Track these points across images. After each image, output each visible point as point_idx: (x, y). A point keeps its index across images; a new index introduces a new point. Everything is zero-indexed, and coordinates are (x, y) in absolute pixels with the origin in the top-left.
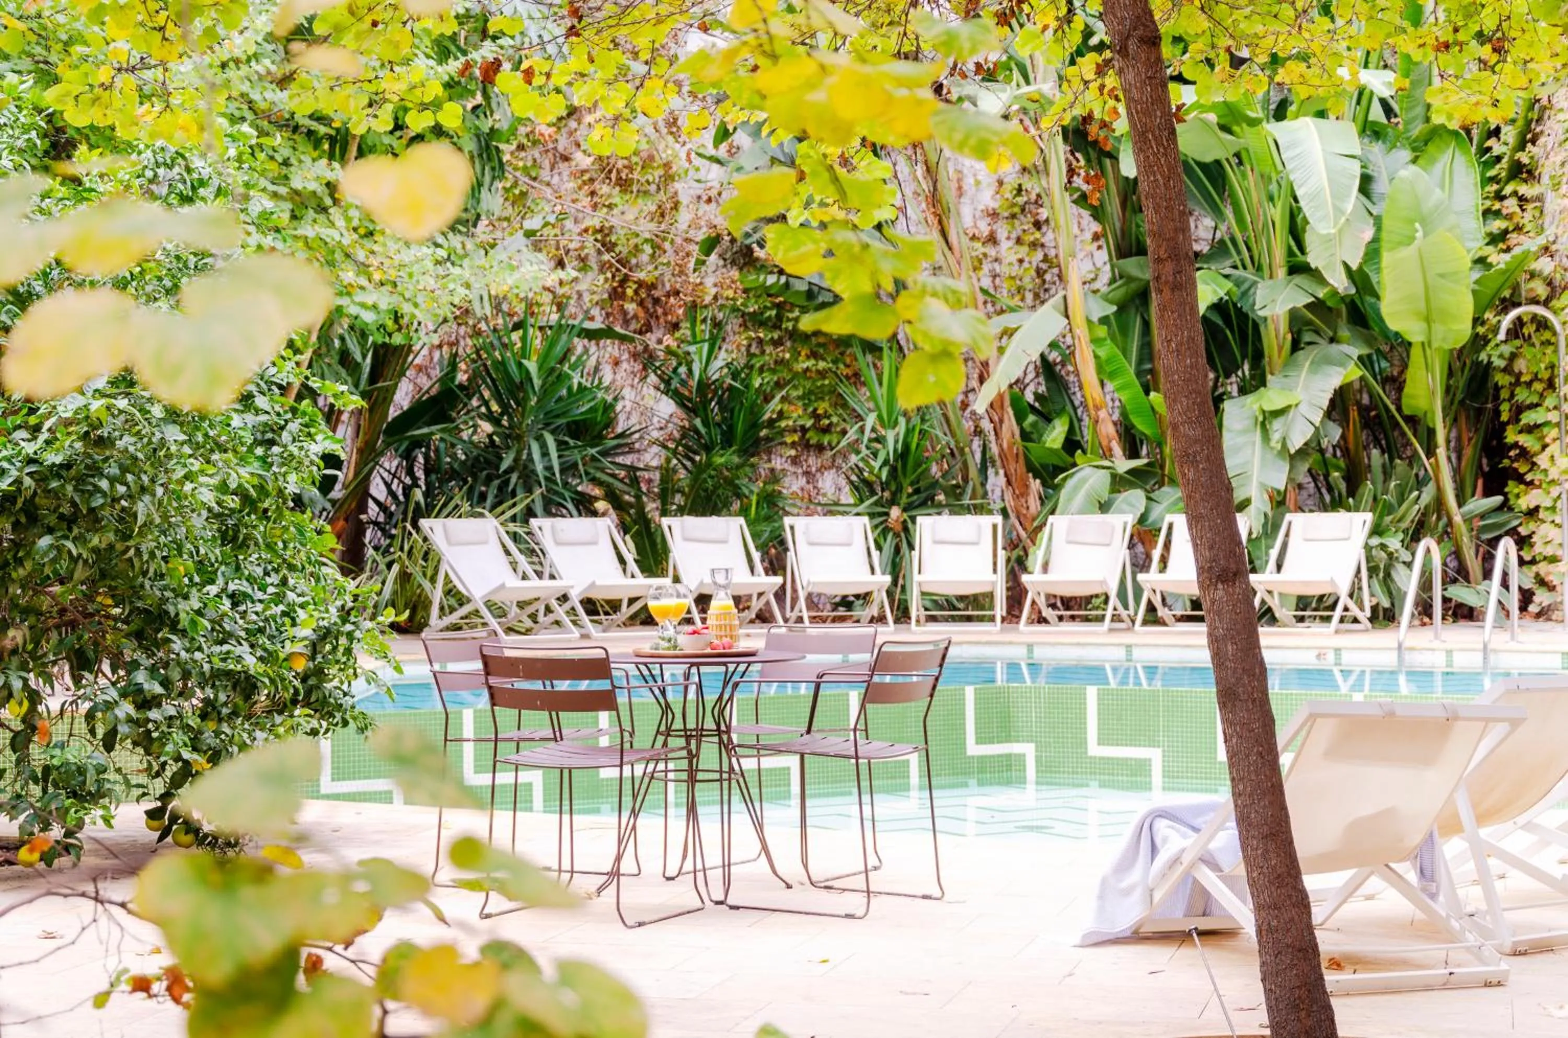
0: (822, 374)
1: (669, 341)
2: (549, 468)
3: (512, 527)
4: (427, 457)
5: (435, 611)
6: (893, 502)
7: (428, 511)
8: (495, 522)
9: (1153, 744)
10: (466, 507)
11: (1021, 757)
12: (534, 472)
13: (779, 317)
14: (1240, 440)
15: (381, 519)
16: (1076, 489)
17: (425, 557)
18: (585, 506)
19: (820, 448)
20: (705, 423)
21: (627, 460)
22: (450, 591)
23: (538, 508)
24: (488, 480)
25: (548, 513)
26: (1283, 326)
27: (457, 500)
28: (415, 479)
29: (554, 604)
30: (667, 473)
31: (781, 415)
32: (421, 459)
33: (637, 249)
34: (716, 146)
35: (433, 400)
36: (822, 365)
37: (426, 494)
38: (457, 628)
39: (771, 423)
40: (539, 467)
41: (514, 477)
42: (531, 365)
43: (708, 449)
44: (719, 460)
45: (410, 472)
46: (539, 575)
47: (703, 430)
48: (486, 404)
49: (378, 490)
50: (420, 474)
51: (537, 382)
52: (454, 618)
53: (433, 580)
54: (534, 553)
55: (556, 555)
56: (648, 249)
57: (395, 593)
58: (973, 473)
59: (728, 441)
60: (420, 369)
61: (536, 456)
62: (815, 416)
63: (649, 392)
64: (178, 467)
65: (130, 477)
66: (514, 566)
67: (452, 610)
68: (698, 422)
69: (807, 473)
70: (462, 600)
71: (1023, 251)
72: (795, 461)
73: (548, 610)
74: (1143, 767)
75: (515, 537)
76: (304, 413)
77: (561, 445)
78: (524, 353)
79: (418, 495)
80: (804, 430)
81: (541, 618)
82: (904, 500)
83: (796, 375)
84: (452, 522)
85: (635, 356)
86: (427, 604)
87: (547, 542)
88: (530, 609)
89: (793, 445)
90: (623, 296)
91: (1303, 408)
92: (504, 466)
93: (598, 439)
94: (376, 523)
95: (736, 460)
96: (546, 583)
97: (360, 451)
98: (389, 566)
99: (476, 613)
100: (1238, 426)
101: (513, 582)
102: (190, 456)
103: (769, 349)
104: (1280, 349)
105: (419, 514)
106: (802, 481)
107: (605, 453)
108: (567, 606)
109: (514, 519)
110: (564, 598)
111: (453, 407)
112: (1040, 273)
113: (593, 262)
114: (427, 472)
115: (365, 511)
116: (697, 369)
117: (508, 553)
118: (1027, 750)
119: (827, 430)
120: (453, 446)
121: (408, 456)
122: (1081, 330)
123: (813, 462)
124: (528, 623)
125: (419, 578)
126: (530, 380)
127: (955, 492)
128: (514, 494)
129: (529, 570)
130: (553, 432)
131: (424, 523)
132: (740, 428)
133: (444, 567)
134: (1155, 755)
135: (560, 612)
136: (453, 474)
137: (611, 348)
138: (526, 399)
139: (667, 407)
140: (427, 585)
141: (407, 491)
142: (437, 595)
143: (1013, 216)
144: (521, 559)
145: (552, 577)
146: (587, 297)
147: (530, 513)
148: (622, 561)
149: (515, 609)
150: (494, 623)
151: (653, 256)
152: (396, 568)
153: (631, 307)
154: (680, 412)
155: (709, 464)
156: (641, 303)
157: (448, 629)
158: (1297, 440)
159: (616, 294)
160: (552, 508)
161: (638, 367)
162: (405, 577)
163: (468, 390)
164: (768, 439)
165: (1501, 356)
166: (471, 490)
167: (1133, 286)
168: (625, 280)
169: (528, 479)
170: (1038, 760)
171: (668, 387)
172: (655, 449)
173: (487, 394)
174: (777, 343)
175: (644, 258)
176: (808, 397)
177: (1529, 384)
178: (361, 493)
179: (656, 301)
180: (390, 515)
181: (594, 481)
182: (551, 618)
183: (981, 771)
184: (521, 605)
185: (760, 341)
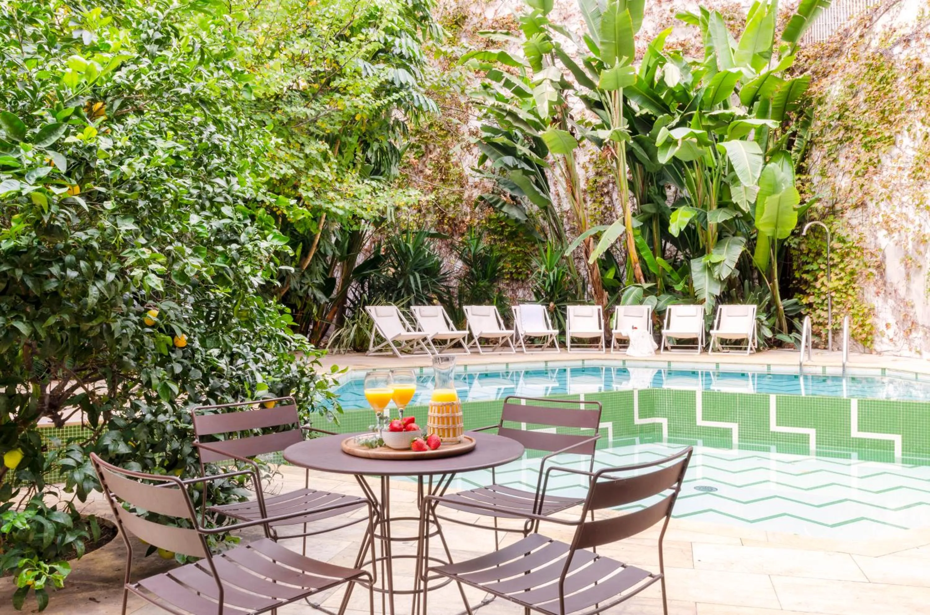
0: (518, 252)
1: (460, 239)
2: (417, 286)
3: (403, 309)
4: (369, 283)
5: (371, 344)
6: (551, 300)
7: (369, 303)
8: (396, 307)
9: (733, 420)
10: (384, 301)
11: (660, 426)
12: (411, 288)
13: (502, 231)
14: (700, 275)
15: (352, 306)
16: (628, 296)
17: (368, 322)
18: (430, 302)
19: (517, 280)
20: (476, 270)
21: (445, 284)
22: (377, 335)
23: (413, 302)
24: (393, 292)
25: (416, 304)
26: (715, 229)
27: (380, 299)
28: (365, 292)
29: (421, 341)
30: (461, 290)
31: (503, 268)
32: (367, 283)
33: (448, 206)
34: (479, 166)
35: (372, 260)
36: (519, 249)
37: (369, 297)
38: (380, 351)
39: (500, 271)
40: (413, 286)
41: (403, 291)
42: (410, 246)
43: (477, 280)
44: (481, 284)
45: (363, 288)
46: (415, 329)
47: (475, 272)
48: (392, 261)
49: (351, 296)
50: (366, 289)
51: (412, 252)
52: (379, 347)
53: (371, 331)
54: (413, 321)
55: (421, 321)
56: (452, 205)
57: (355, 336)
58: (580, 289)
59: (485, 277)
60: (367, 250)
61: (412, 281)
62: (516, 267)
63: (453, 258)
64: (132, 255)
65: (82, 264)
66: (404, 325)
67: (379, 344)
68: (473, 270)
69: (512, 290)
70: (383, 340)
71: (596, 205)
72: (508, 285)
73: (418, 344)
74: (727, 433)
75: (404, 313)
76: (261, 220)
77: (421, 277)
78: (407, 240)
79: (365, 296)
80: (511, 273)
81: (415, 347)
82: (555, 300)
83: (509, 252)
84: (378, 308)
85: (447, 246)
86: (368, 340)
87: (417, 315)
88: (411, 344)
89: (507, 279)
90: (443, 223)
91: (726, 262)
92: (400, 285)
93: (435, 276)
94: (349, 308)
95: (487, 284)
96: (417, 333)
97: (343, 280)
98: (353, 325)
99: (388, 345)
100: (698, 270)
101: (404, 332)
102: (143, 246)
103: (498, 243)
104: (713, 238)
105: (365, 303)
106: (511, 293)
107: (439, 281)
108: (426, 342)
109: (403, 306)
110: (424, 339)
111: (379, 263)
112: (603, 213)
113: (432, 210)
114: (369, 288)
115: (346, 303)
116: (472, 249)
117: (401, 320)
118: (664, 421)
119: (520, 273)
120: (379, 278)
121: (362, 283)
122: (630, 232)
123: (515, 285)
124: (409, 348)
125: (366, 331)
126: (410, 251)
127: (574, 297)
128: (403, 297)
129: (410, 327)
130: (419, 272)
131: (367, 308)
132: (489, 271)
133: (375, 326)
134: (734, 427)
135: (423, 344)
136: (380, 289)
137: (438, 243)
138: (408, 259)
139: (459, 264)
140: (368, 332)
141: (361, 295)
142: (372, 337)
143: (592, 192)
144: (407, 323)
145: (420, 330)
146: (429, 224)
147: (409, 305)
148: (448, 324)
149: (404, 343)
150: (395, 349)
151: (454, 208)
152: (356, 326)
153: (446, 227)
154: (466, 266)
155: (477, 286)
156: (450, 226)
157: (377, 351)
158: (725, 275)
159: (441, 222)
160: (419, 301)
161: (448, 250)
162: (359, 329)
163: (386, 256)
164: (498, 277)
165: (795, 243)
166: (386, 294)
167: (647, 216)
168: (443, 218)
169: (409, 291)
170: (669, 427)
171: (461, 257)
172: (455, 281)
173: (393, 258)
174: (501, 240)
175: (451, 209)
176: (514, 261)
177: (808, 255)
178: (343, 295)
179: (456, 225)
180: (355, 305)
181: (434, 292)
182: (419, 346)
183: (641, 432)
184: (407, 342)
185: (495, 240)
